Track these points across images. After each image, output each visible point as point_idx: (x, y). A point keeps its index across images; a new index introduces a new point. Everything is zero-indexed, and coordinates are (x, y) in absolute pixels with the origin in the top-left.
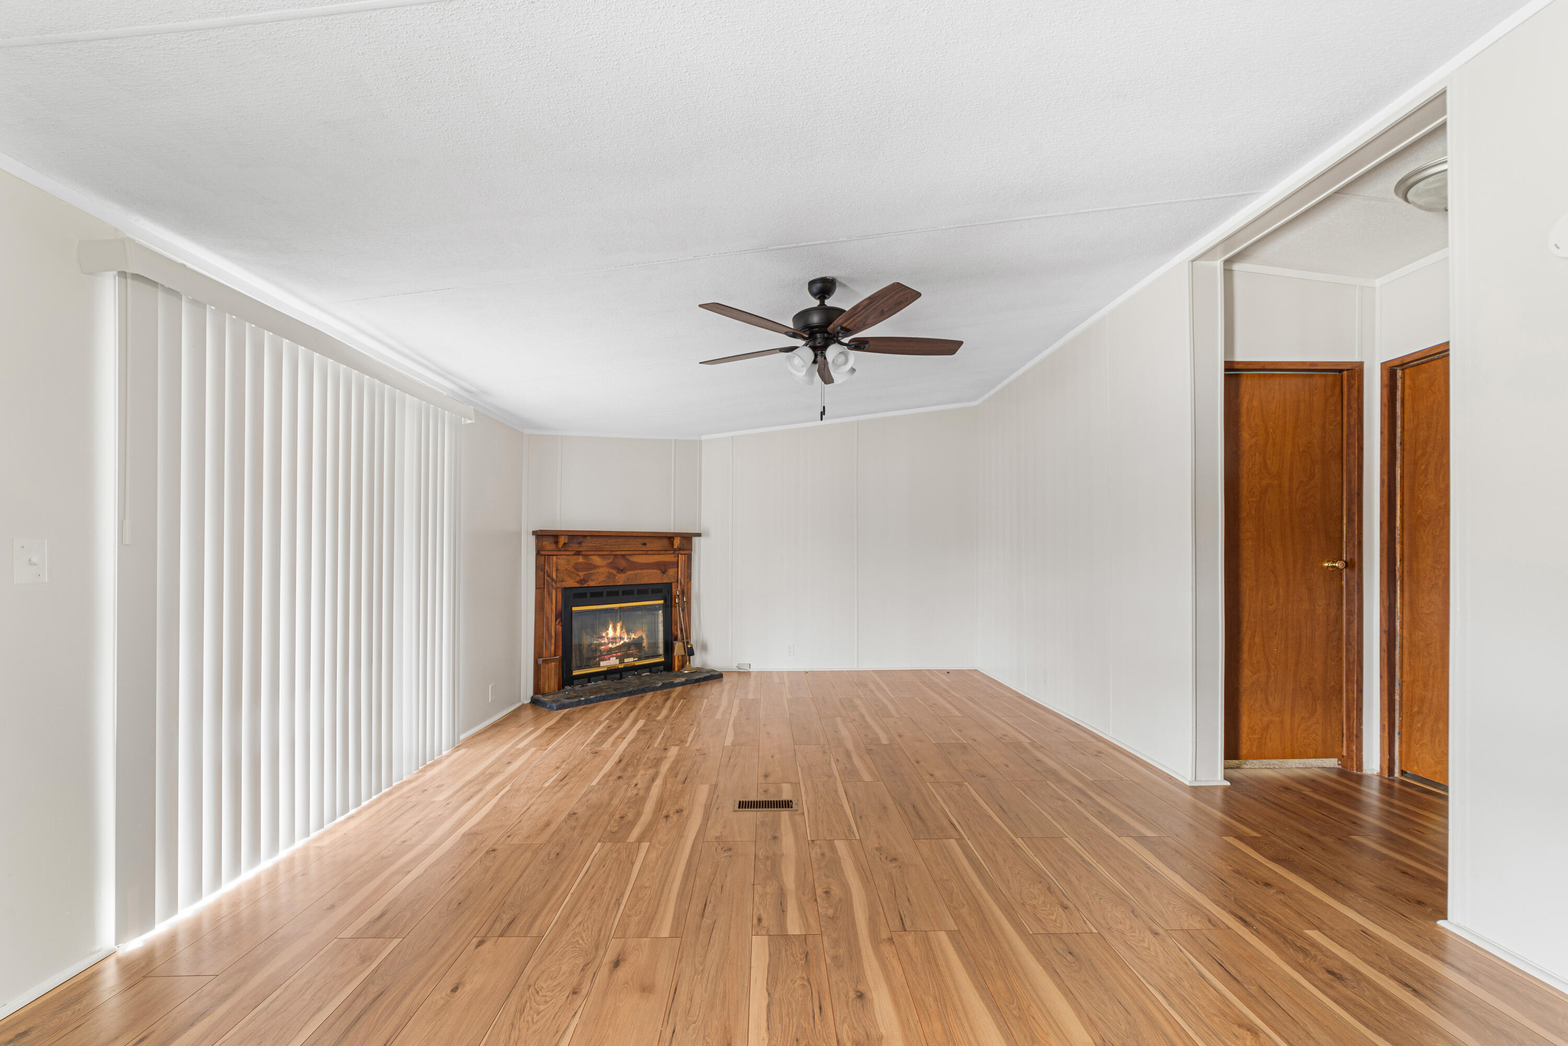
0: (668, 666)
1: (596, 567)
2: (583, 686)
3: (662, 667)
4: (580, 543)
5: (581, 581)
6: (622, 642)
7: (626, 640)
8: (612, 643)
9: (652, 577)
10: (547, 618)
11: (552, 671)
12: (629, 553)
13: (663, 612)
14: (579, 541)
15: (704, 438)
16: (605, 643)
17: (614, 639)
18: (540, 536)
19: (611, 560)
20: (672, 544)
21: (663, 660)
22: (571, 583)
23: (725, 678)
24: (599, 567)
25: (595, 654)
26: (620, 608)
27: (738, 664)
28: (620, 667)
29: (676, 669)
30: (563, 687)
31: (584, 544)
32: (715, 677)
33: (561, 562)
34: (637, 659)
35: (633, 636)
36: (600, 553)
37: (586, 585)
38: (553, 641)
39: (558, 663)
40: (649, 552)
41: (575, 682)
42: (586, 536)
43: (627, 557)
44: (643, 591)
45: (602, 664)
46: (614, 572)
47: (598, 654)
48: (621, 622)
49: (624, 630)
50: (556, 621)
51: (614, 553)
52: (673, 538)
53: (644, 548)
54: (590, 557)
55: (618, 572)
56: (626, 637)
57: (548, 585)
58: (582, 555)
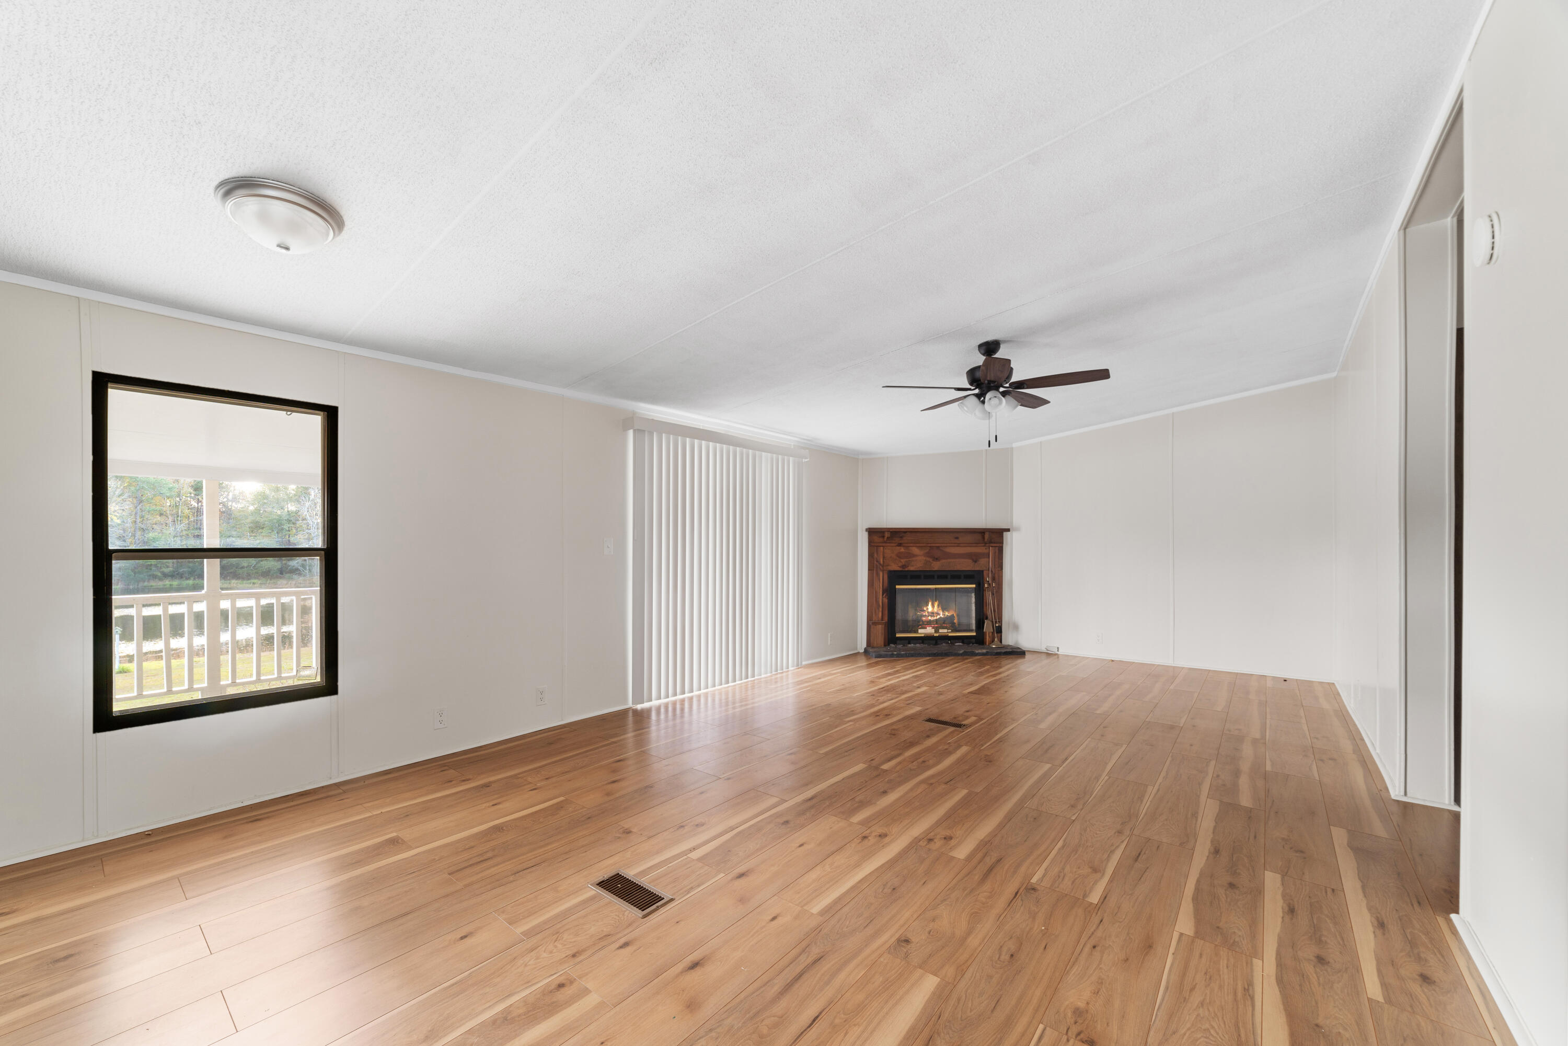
0: (979, 640)
1: (915, 556)
2: (904, 646)
3: (974, 640)
4: (901, 537)
5: (903, 566)
6: (938, 617)
7: (941, 616)
8: (931, 616)
9: (965, 565)
10: (876, 592)
11: (880, 630)
12: (943, 545)
13: (975, 595)
14: (901, 536)
15: (1014, 445)
16: (926, 615)
17: (932, 614)
18: (872, 532)
19: (928, 550)
20: (984, 538)
21: (974, 634)
22: (895, 567)
23: (1028, 656)
24: (917, 556)
25: (919, 623)
26: (936, 588)
27: (1047, 646)
28: (935, 635)
29: (987, 644)
30: (889, 644)
31: (905, 538)
32: (1018, 653)
33: (890, 551)
34: (950, 631)
35: (947, 614)
36: (918, 545)
37: (906, 569)
38: (881, 610)
39: (884, 626)
40: (962, 545)
41: (898, 642)
42: (906, 532)
43: (941, 548)
44: (956, 577)
45: (920, 631)
46: (931, 560)
47: (921, 623)
48: (937, 602)
49: (940, 608)
50: (883, 595)
51: (929, 545)
52: (984, 533)
53: (956, 541)
54: (910, 548)
55: (933, 560)
56: (941, 613)
57: (877, 568)
58: (903, 546)
